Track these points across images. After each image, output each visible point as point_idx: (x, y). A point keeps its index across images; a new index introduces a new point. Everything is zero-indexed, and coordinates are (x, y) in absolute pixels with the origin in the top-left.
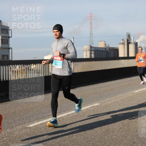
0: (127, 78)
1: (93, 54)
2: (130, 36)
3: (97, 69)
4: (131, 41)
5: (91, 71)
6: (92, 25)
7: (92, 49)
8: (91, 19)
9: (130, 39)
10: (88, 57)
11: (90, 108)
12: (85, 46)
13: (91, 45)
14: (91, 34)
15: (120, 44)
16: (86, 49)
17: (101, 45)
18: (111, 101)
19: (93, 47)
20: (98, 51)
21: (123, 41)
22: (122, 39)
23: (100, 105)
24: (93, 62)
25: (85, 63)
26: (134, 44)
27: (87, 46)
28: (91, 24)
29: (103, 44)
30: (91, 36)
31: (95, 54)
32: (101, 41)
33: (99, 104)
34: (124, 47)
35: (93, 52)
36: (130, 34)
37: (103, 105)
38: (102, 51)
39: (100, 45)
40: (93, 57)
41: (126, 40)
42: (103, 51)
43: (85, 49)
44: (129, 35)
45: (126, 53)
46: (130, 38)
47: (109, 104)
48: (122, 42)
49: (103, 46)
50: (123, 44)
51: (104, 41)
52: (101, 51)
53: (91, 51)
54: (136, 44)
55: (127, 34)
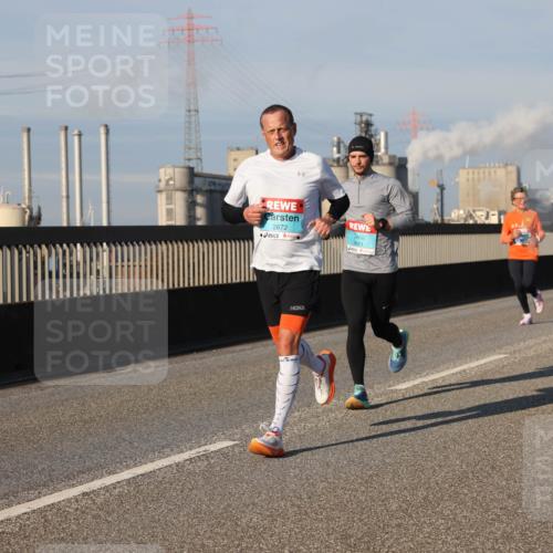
1: (201, 205)
2: (373, 128)
4: (379, 150)
6: (195, 71)
7: (198, 181)
8: (190, 40)
10: (180, 220)
11: (190, 459)
12: (162, 171)
13: (192, 164)
14: (192, 111)
16: (167, 181)
19: (199, 175)
21: (342, 149)
22: (335, 139)
23: (236, 450)
24: (203, 246)
25: (163, 247)
26: (391, 164)
27: (174, 167)
30: (190, 123)
31: (210, 207)
32: (238, 149)
33: (232, 443)
35: (200, 199)
36: (373, 120)
40: (200, 223)
43: (162, 185)
44: (368, 124)
46: (372, 136)
48: (336, 156)
50: (339, 166)
51: (252, 148)
53: (191, 191)
54: (400, 168)
55: (359, 118)
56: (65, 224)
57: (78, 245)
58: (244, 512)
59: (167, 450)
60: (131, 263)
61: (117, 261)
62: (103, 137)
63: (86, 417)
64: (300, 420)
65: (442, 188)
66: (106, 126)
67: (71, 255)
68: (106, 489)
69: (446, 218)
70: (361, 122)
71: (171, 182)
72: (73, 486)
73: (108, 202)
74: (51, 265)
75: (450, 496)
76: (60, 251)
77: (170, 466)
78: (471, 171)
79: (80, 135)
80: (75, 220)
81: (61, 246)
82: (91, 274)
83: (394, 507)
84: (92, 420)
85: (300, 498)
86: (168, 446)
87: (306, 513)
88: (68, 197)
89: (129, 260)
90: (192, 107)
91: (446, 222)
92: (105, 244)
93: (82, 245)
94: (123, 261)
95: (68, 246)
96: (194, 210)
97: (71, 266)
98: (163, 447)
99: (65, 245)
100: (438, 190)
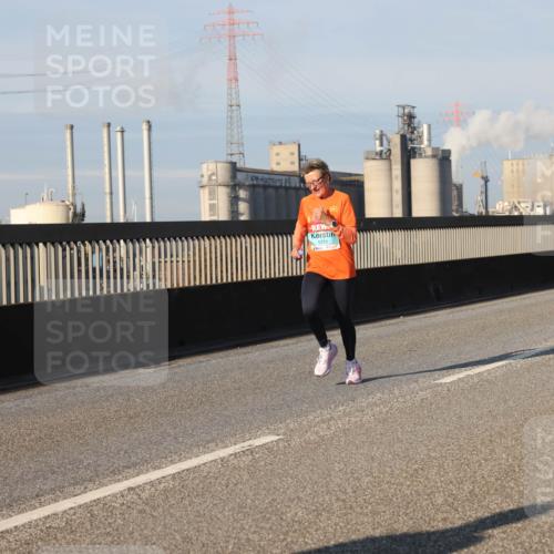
0: (404, 315)
1: (244, 200)
2: (416, 120)
3: (266, 275)
4: (421, 143)
5: (238, 283)
6: (236, 65)
7: (240, 176)
8: (231, 36)
9: (414, 137)
10: (223, 215)
11: (235, 454)
12: (205, 166)
13: (234, 159)
14: (234, 106)
15: (367, 159)
16: (210, 179)
17: (282, 161)
18: (331, 423)
19: (241, 170)
20: (265, 187)
21: (385, 142)
22: (378, 132)
23: (281, 444)
24: (246, 241)
26: (434, 156)
27: (216, 162)
28: (232, 58)
29: (292, 154)
30: (231, 117)
31: (253, 203)
32: (280, 143)
33: (278, 437)
34: (391, 169)
35: (242, 194)
36: (416, 112)
37: (296, 441)
38: (287, 188)
39: (275, 159)
40: (242, 218)
41: (397, 140)
42: (290, 188)
43: (205, 181)
44: (411, 117)
45: (398, 198)
46: (414, 128)
47: (322, 438)
48: (379, 149)
49: (292, 163)
50: (382, 159)
51: (294, 143)
52: (281, 187)
53: (234, 186)
54: (444, 160)
55: (401, 110)
56: (108, 220)
57: (122, 241)
58: (289, 507)
59: (212, 445)
60: (174, 259)
61: (160, 257)
62: (145, 133)
63: (131, 413)
64: (345, 414)
65: (486, 180)
66: (149, 122)
67: (114, 251)
68: (151, 484)
69: (491, 210)
70: (404, 114)
71: (214, 178)
72: (119, 481)
73: (151, 198)
74: (95, 261)
75: (496, 490)
76: (104, 247)
77: (215, 461)
78: (515, 162)
79: (122, 132)
80: (119, 216)
81: (105, 242)
82: (134, 269)
83: (440, 501)
84: (137, 415)
85: (345, 493)
86: (213, 440)
87: (351, 508)
88: (111, 193)
89: (172, 256)
90: (234, 102)
91: (490, 214)
92: (148, 240)
93: (125, 241)
94: (166, 256)
95: (111, 242)
96: (237, 205)
97: (115, 262)
98: (208, 442)
99: (108, 242)
100: (483, 182)
